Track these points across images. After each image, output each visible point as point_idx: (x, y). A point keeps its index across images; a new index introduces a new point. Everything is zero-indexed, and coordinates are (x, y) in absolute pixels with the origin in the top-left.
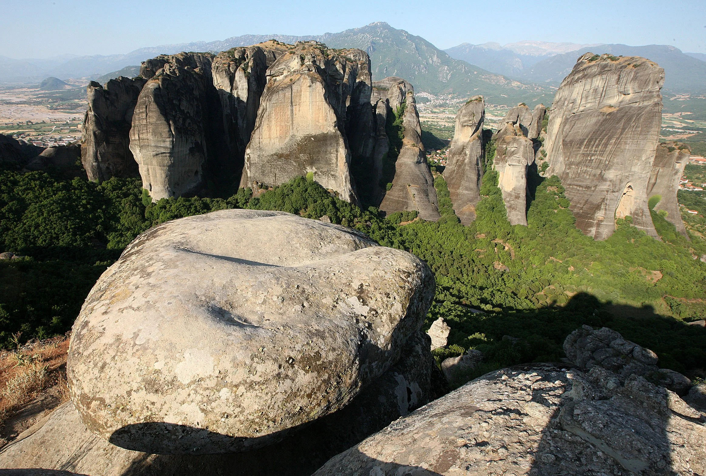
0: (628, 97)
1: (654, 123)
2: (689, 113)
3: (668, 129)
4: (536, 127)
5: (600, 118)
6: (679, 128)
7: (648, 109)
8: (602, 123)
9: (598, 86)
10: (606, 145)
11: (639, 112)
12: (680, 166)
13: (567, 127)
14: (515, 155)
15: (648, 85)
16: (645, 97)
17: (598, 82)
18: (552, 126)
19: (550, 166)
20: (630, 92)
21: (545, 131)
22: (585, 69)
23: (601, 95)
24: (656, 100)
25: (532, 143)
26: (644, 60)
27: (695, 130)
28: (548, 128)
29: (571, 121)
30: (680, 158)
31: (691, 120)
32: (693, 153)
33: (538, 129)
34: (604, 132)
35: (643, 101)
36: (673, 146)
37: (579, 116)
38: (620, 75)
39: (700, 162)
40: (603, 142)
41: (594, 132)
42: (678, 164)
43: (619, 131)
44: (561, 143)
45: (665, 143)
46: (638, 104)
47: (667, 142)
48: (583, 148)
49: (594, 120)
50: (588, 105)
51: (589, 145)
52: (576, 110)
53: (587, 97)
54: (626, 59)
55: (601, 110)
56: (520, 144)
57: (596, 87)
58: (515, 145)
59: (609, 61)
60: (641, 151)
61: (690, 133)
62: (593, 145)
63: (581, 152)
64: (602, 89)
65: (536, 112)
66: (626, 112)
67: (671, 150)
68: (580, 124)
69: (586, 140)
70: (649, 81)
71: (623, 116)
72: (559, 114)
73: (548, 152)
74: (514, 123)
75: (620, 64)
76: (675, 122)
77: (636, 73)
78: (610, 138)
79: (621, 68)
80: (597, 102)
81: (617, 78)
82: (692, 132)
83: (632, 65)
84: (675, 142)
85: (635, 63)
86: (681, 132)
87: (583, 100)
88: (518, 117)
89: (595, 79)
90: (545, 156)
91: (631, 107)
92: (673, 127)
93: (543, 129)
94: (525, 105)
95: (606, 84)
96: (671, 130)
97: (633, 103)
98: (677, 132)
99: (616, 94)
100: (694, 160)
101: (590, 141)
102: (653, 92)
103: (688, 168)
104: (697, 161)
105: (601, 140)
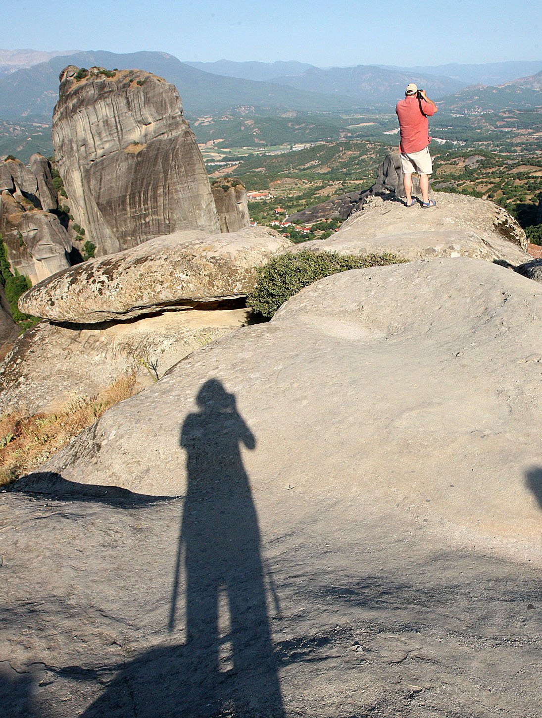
0: (152, 127)
1: (195, 158)
2: (221, 140)
3: (209, 164)
4: (48, 192)
5: (130, 161)
6: (219, 161)
7: (181, 140)
8: (136, 168)
9: (107, 116)
10: (155, 198)
11: (173, 146)
12: (243, 207)
13: (93, 182)
14: (40, 242)
15: (166, 109)
16: (170, 125)
17: (104, 110)
18: (70, 184)
19: (97, 245)
20: (150, 120)
21: (64, 194)
22: (77, 92)
23: (117, 128)
24: (184, 127)
25: (56, 217)
26: (147, 75)
27: (236, 160)
28: (65, 189)
29: (94, 173)
30: (238, 197)
31: (226, 148)
32: (248, 189)
33: (51, 193)
34: (145, 180)
35: (170, 131)
36: (226, 184)
37: (102, 162)
38: (127, 98)
39: (258, 198)
40: (149, 195)
41: (132, 184)
42: (240, 205)
43: (162, 175)
44: (96, 209)
45: (217, 182)
46: (166, 135)
47: (218, 180)
48: (128, 209)
49: (124, 166)
50: (107, 146)
51: (135, 203)
52: (93, 155)
53: (100, 134)
54: (124, 73)
55: (126, 151)
56: (38, 222)
57: (105, 118)
58: (32, 226)
59: (104, 78)
60: (197, 197)
61: (233, 165)
62: (140, 202)
63: (129, 215)
64: (113, 119)
65: (35, 167)
66: (159, 149)
67: (226, 189)
68: (109, 174)
69: (128, 197)
70: (165, 103)
71: (157, 155)
72: (72, 164)
73: (84, 226)
74: (12, 191)
75: (119, 81)
76: (213, 154)
77: (146, 94)
78: (155, 189)
79: (124, 86)
80: (116, 139)
81: (125, 102)
82: (234, 163)
83: (135, 82)
84: (226, 178)
85: (137, 79)
86: (224, 165)
87: (96, 139)
88: (13, 180)
89: (98, 106)
90: (83, 233)
91: (160, 141)
92: (213, 161)
93: (59, 193)
94: (13, 159)
95: (116, 112)
96: (213, 164)
97: (160, 135)
98: (220, 166)
99: (135, 125)
100: (251, 197)
101: (133, 197)
102: (176, 117)
103: (251, 207)
104: (254, 197)
105: (146, 193)
